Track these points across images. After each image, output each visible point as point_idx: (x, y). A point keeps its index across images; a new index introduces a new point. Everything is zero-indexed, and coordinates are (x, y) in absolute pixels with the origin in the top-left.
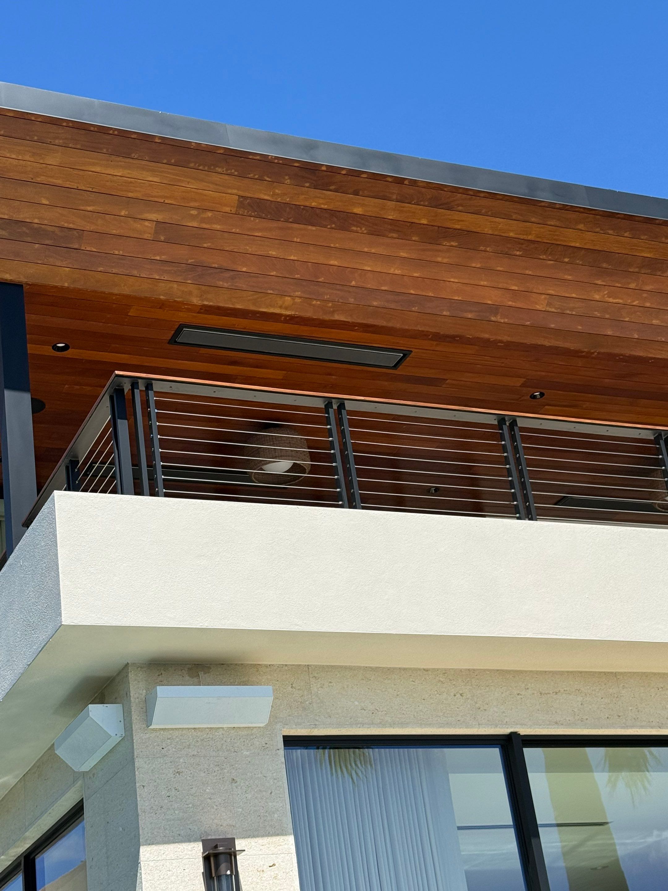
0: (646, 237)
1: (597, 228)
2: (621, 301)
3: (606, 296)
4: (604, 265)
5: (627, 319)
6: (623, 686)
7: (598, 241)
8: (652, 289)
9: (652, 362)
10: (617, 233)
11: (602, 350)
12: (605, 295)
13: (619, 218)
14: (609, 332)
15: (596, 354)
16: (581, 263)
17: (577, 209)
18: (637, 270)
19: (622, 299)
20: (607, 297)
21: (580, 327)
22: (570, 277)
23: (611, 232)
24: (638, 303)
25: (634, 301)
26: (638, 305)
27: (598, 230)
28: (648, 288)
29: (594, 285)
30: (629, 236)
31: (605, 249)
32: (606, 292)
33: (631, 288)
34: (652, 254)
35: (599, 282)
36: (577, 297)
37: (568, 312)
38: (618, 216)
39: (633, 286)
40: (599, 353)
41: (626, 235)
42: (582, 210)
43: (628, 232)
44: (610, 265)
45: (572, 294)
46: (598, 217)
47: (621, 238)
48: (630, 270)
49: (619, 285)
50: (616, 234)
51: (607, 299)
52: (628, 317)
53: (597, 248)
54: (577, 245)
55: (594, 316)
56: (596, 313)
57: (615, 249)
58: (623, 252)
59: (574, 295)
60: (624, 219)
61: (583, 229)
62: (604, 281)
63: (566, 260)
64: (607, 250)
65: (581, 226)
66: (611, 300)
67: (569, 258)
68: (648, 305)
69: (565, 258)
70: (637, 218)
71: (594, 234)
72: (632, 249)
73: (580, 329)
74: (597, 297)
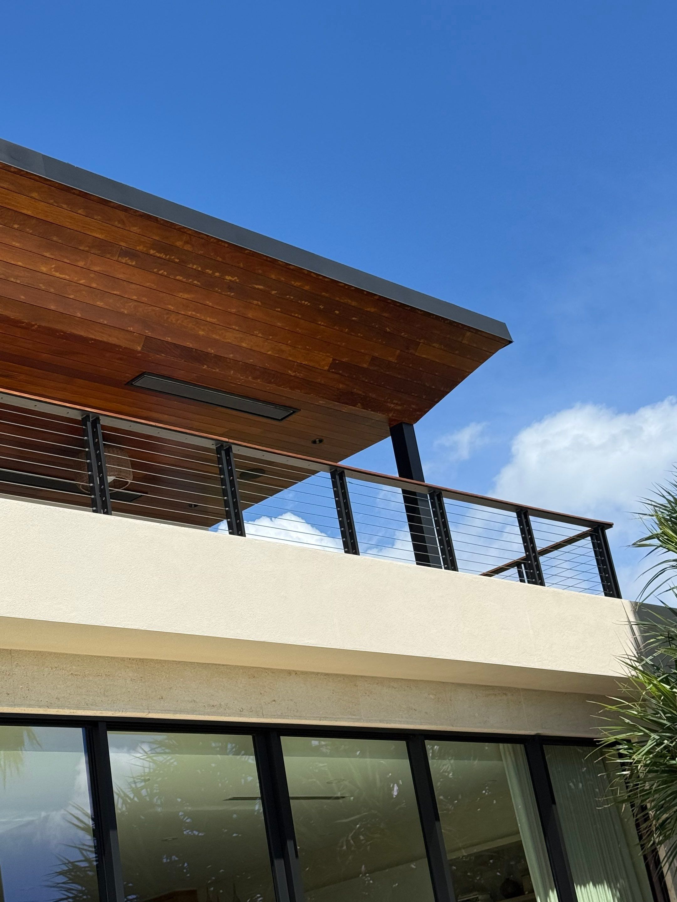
0: (99, 217)
1: (51, 199)
2: (67, 277)
3: (53, 270)
4: (55, 238)
5: (72, 297)
6: (17, 664)
7: (52, 213)
8: (100, 271)
9: (92, 343)
10: (70, 208)
11: (44, 324)
12: (53, 268)
13: (74, 194)
14: (52, 307)
15: (36, 326)
16: (31, 231)
17: (32, 177)
18: (87, 249)
19: (69, 276)
20: (55, 271)
21: (22, 297)
22: (17, 245)
23: (65, 206)
24: (84, 282)
25: (80, 280)
26: (84, 284)
27: (52, 201)
28: (97, 269)
29: (41, 257)
30: (82, 214)
31: (57, 222)
32: (53, 266)
33: (80, 266)
34: (103, 236)
35: (47, 255)
36: (23, 266)
37: (12, 280)
38: (74, 191)
39: (81, 264)
40: (39, 326)
41: (79, 212)
42: (37, 178)
43: (82, 210)
44: (60, 240)
45: (18, 261)
46: (53, 188)
47: (75, 214)
48: (81, 248)
49: (68, 261)
50: (70, 210)
51: (54, 273)
52: (72, 294)
53: (49, 219)
54: (29, 213)
55: (39, 288)
56: (41, 285)
57: (68, 224)
58: (75, 229)
59: (20, 264)
60: (79, 195)
61: (37, 198)
62: (52, 254)
63: (16, 226)
64: (59, 224)
65: (35, 195)
66: (57, 274)
67: (18, 224)
68: (94, 285)
69: (15, 224)
70: (92, 197)
71: (48, 205)
72: (84, 227)
73: (23, 299)
74: (44, 269)
